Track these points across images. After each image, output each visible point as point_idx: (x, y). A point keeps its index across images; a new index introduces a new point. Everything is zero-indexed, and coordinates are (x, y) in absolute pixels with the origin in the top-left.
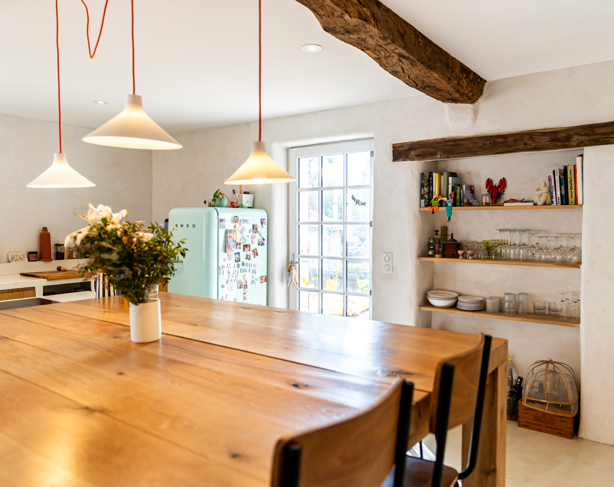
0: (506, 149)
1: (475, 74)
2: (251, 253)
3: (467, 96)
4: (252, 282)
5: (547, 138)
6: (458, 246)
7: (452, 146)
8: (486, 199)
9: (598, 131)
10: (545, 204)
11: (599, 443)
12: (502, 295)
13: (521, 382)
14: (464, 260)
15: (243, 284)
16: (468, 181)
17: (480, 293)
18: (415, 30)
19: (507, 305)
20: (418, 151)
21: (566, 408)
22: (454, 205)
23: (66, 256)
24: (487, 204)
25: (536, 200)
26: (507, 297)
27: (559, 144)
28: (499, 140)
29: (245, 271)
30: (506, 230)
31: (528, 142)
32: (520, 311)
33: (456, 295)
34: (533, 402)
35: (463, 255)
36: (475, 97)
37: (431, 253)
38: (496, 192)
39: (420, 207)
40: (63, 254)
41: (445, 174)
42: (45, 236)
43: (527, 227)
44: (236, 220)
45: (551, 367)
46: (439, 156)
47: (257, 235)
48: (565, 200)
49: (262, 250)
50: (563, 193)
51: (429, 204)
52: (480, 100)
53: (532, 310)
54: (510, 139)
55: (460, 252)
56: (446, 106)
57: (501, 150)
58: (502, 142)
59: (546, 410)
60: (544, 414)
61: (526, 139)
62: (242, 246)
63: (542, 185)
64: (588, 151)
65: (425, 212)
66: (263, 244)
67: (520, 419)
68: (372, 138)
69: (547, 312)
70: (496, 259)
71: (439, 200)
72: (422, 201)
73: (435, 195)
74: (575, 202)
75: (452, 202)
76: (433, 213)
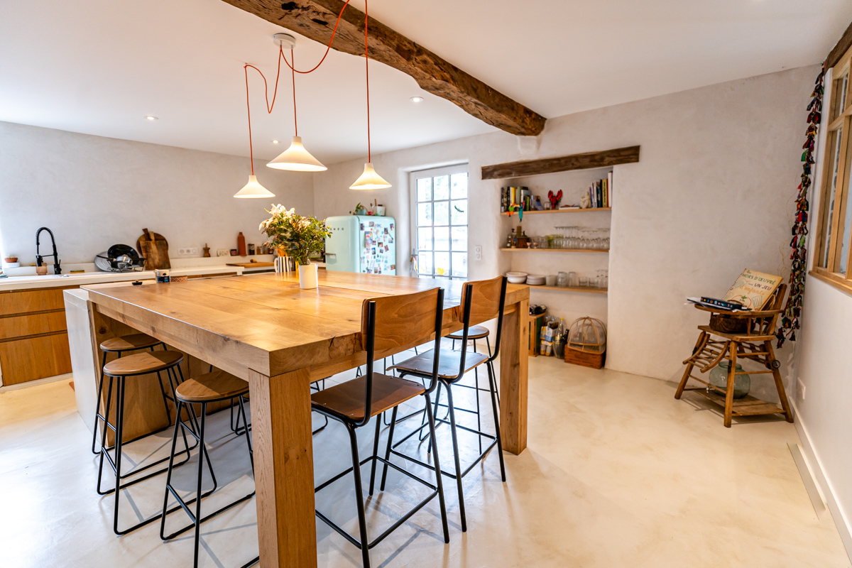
0: (560, 168)
1: (536, 114)
2: (383, 248)
3: (531, 130)
4: (385, 269)
5: (588, 160)
6: (528, 240)
7: (523, 167)
8: (547, 205)
9: (622, 153)
11: (617, 371)
12: (556, 274)
13: (568, 333)
14: (531, 250)
15: (379, 270)
16: (536, 192)
17: (542, 273)
18: (485, 85)
19: (560, 280)
20: (500, 172)
21: (596, 348)
22: (525, 210)
23: (256, 252)
24: (548, 209)
25: (582, 205)
26: (560, 274)
27: (596, 164)
28: (555, 162)
29: (379, 261)
30: (560, 228)
31: (575, 163)
32: (570, 285)
33: (526, 274)
34: (574, 345)
35: (530, 246)
36: (538, 131)
37: (509, 245)
38: (555, 200)
39: (501, 212)
40: (254, 251)
41: (519, 188)
42: (241, 238)
43: (576, 225)
44: (372, 225)
45: (587, 322)
46: (513, 175)
47: (388, 235)
48: (600, 204)
49: (392, 247)
50: (599, 199)
51: (507, 210)
52: (543, 133)
53: (578, 284)
54: (562, 161)
55: (528, 244)
56: (518, 138)
57: (555, 169)
58: (557, 164)
59: (582, 350)
60: (582, 353)
61: (573, 161)
62: (377, 243)
63: (586, 194)
64: (616, 168)
65: (505, 216)
66: (392, 242)
67: (566, 357)
68: (467, 163)
69: (588, 284)
70: (554, 248)
71: (514, 207)
72: (502, 208)
73: (512, 203)
74: (607, 206)
75: (523, 208)
76: (510, 216)
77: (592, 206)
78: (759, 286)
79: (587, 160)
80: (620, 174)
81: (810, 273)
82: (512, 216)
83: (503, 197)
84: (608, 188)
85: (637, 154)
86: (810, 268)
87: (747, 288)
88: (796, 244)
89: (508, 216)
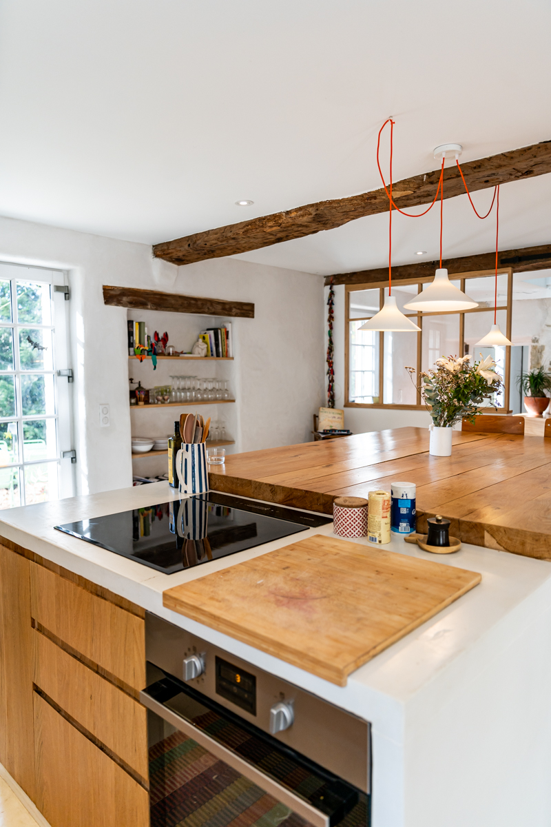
0: (198, 310)
9: (245, 308)
10: (206, 356)
14: (163, 405)
20: (130, 298)
28: (193, 302)
31: (210, 308)
39: (129, 355)
41: (143, 324)
46: (149, 307)
54: (199, 303)
55: (151, 399)
57: (193, 310)
61: (209, 304)
71: (141, 348)
72: (132, 349)
73: (137, 344)
74: (226, 355)
75: (153, 352)
76: (141, 361)
77: (212, 355)
78: (334, 417)
79: (219, 308)
80: (236, 326)
81: (345, 406)
82: (144, 361)
83: (130, 334)
84: (227, 338)
85: (253, 311)
86: (343, 403)
87: (328, 420)
88: (331, 389)
89: (139, 361)
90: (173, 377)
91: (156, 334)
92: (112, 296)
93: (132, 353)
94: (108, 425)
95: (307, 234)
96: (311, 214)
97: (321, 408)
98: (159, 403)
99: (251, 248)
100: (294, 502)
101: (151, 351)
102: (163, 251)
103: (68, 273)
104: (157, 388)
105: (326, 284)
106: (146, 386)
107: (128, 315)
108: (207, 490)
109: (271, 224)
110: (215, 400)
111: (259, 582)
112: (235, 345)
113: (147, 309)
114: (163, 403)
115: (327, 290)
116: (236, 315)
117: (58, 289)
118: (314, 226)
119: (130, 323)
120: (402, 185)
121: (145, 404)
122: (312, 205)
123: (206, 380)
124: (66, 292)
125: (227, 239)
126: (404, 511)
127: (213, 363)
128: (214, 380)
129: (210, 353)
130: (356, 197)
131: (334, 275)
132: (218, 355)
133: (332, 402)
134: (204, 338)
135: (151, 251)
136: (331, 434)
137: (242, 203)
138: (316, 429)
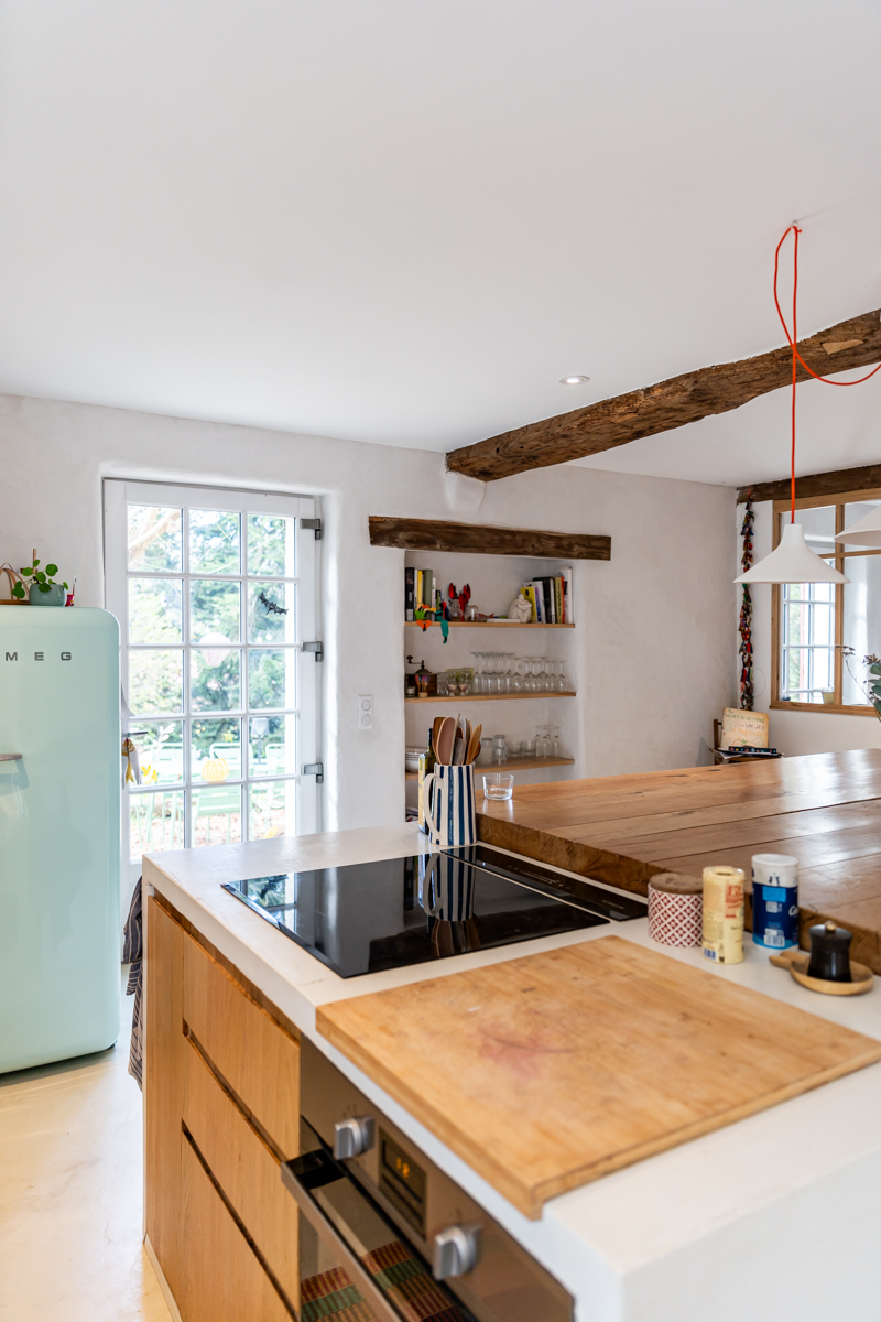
0: (515, 550)
6: (436, 678)
7: (456, 534)
9: (594, 544)
10: (530, 622)
19: (500, 753)
20: (410, 534)
26: (500, 742)
27: (563, 552)
31: (536, 545)
39: (406, 620)
41: (428, 573)
46: (439, 546)
51: (414, 617)
53: (509, 755)
54: (518, 538)
55: (440, 688)
57: (509, 550)
61: (534, 541)
69: (523, 754)
71: (425, 610)
72: (410, 612)
73: (419, 604)
74: (562, 620)
75: (444, 615)
76: (425, 629)
77: (540, 620)
78: (752, 726)
79: (552, 544)
80: (580, 574)
81: (771, 707)
82: (429, 629)
83: (409, 588)
84: (565, 592)
85: (609, 549)
86: (768, 702)
87: (743, 730)
88: (746, 677)
89: (421, 629)
90: (476, 655)
91: (452, 588)
92: (381, 531)
93: (410, 617)
94: (370, 727)
95: (684, 423)
96: (685, 390)
97: (727, 709)
98: (452, 694)
99: (594, 450)
100: (602, 873)
101: (440, 614)
102: (460, 460)
103: (319, 501)
104: (450, 671)
105: (740, 501)
106: (433, 668)
107: (406, 561)
108: (471, 841)
109: (622, 409)
110: (542, 692)
111: (471, 1010)
112: (577, 604)
113: (436, 549)
114: (457, 694)
115: (741, 510)
116: (580, 556)
117: (306, 524)
118: (694, 408)
119: (409, 572)
120: (841, 332)
121: (429, 696)
122: (687, 376)
123: (531, 660)
124: (316, 527)
125: (555, 438)
126: (773, 908)
127: (542, 633)
128: (545, 659)
129: (536, 617)
130: (762, 356)
131: (755, 485)
132: (548, 620)
133: (748, 700)
134: (527, 593)
135: (444, 461)
136: (741, 755)
137: (570, 381)
138: (717, 744)
